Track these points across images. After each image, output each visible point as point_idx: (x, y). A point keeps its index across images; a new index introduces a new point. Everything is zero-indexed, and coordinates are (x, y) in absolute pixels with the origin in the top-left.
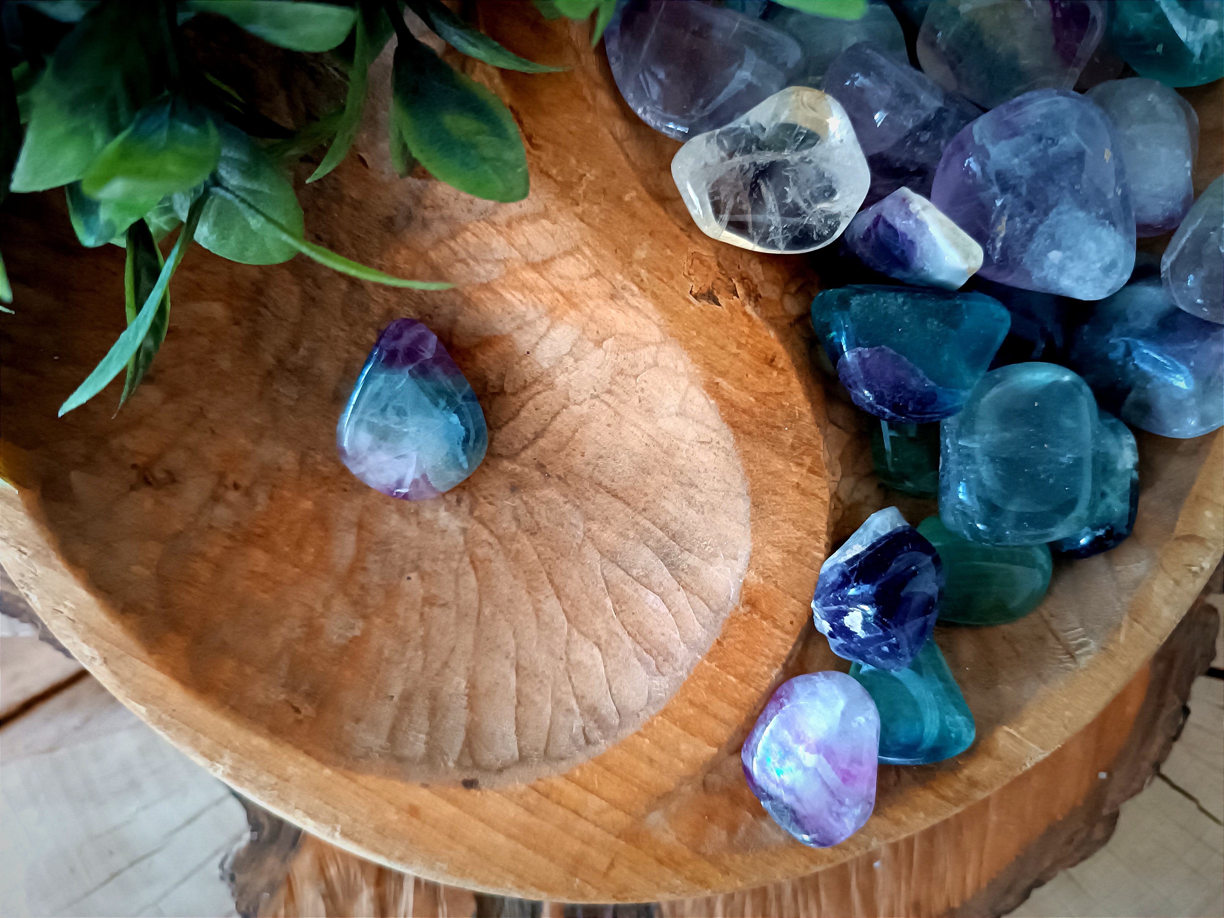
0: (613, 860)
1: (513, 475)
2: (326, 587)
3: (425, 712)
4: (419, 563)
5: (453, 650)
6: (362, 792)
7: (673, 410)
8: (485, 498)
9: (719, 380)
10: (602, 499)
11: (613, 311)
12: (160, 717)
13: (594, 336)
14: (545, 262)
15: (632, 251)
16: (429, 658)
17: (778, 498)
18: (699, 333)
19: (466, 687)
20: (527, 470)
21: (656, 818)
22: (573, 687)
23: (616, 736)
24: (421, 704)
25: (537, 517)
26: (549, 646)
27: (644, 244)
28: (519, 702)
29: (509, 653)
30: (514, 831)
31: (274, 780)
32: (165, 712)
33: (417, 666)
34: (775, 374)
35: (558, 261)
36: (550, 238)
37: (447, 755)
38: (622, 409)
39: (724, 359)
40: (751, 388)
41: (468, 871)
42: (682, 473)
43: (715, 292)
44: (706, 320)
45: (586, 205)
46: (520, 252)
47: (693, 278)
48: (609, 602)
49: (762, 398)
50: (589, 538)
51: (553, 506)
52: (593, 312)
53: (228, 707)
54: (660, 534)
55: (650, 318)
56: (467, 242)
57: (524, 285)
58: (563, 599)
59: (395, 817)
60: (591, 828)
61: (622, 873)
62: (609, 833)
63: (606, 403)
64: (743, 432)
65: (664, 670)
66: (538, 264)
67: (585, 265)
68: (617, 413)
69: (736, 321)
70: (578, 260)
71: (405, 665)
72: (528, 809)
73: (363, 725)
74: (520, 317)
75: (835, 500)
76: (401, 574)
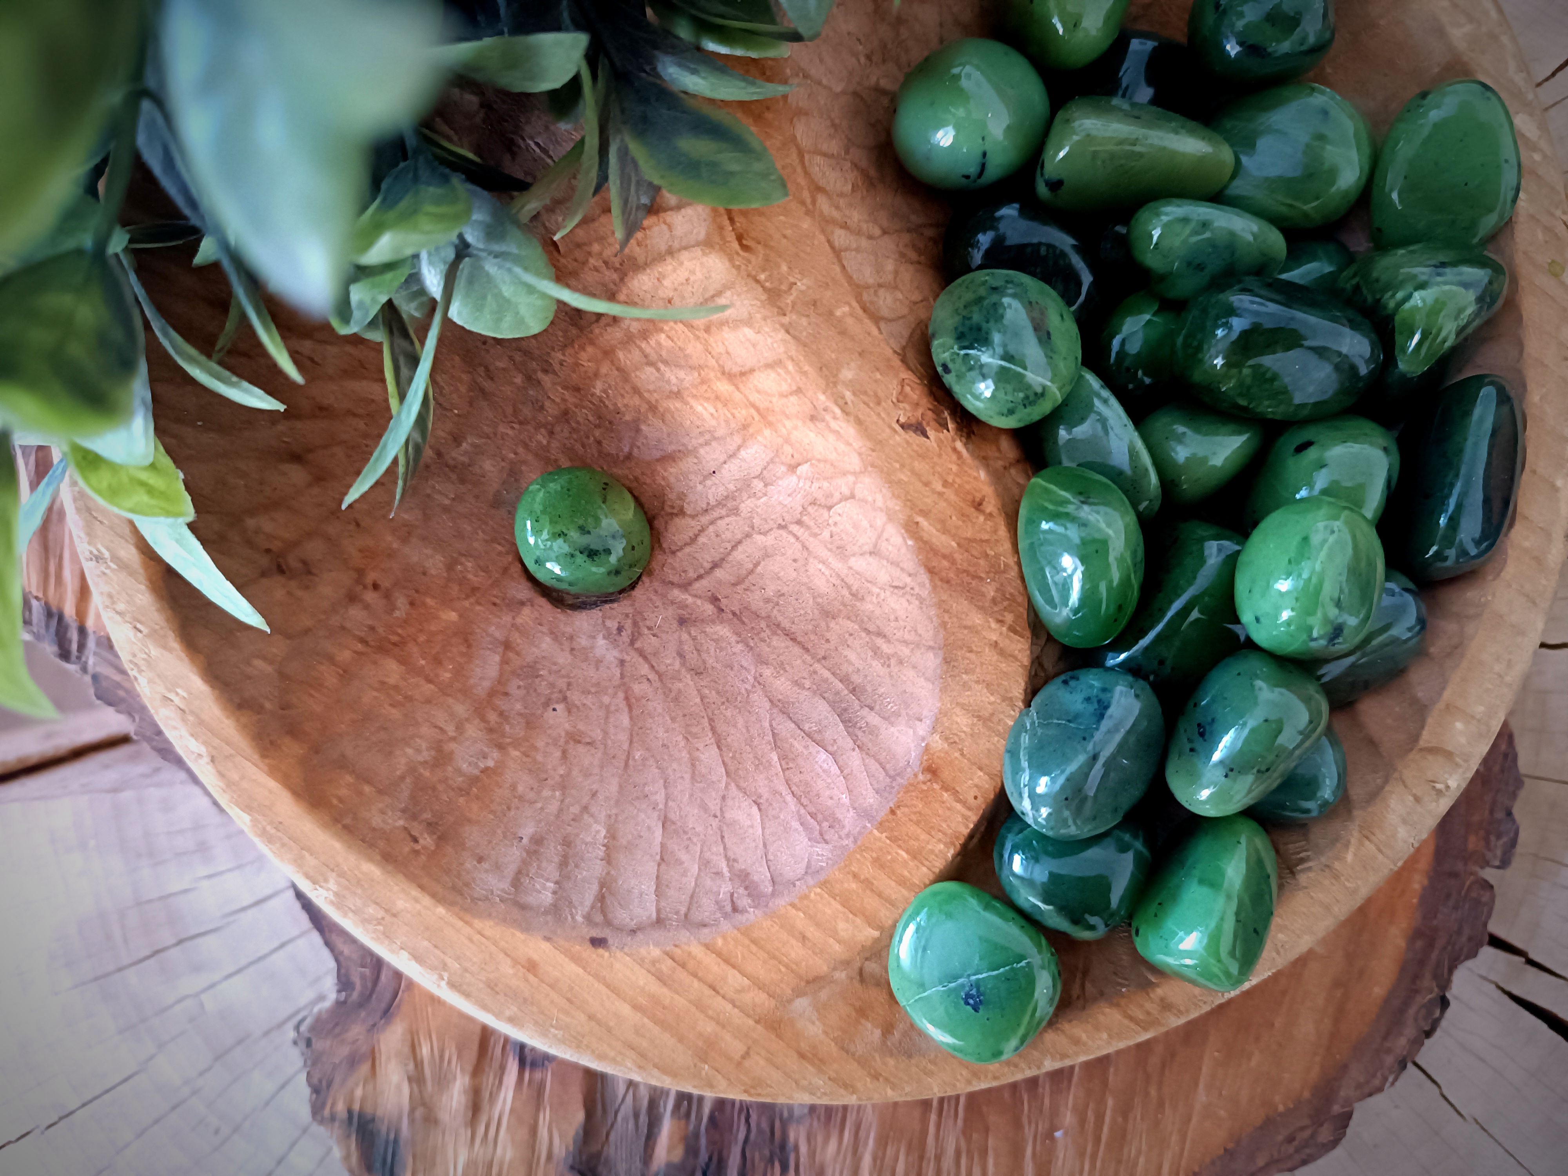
0: (749, 1048)
1: (683, 606)
2: (461, 709)
3: (556, 859)
4: (568, 694)
5: (594, 795)
6: (477, 937)
7: (866, 548)
8: (649, 628)
9: (919, 519)
10: (779, 642)
11: (812, 435)
12: (264, 829)
13: (789, 460)
14: (743, 374)
15: (838, 370)
16: (568, 800)
17: (972, 656)
18: (903, 466)
19: (605, 837)
20: (699, 602)
21: (802, 1004)
22: (725, 848)
23: (767, 906)
24: (552, 851)
25: (704, 656)
26: (702, 800)
27: (853, 364)
28: (662, 859)
29: (657, 804)
30: (642, 1001)
31: (381, 914)
32: (271, 823)
33: (553, 807)
34: (982, 518)
35: (756, 374)
36: (752, 349)
37: (576, 908)
38: (812, 543)
39: (928, 497)
40: (953, 531)
41: (585, 1042)
42: (870, 619)
43: (924, 423)
44: (912, 453)
45: (794, 317)
46: (717, 362)
47: (901, 405)
48: (774, 757)
49: (965, 544)
50: (760, 684)
51: (724, 645)
52: (789, 434)
53: (340, 826)
54: (840, 686)
55: (850, 445)
56: (659, 344)
57: (717, 398)
58: (724, 749)
59: (511, 971)
60: (729, 1007)
61: (758, 1065)
62: (748, 1016)
63: (795, 536)
64: (941, 580)
65: (827, 837)
66: (735, 376)
67: (785, 380)
68: (805, 547)
69: (944, 457)
70: (779, 374)
71: (539, 805)
72: (661, 978)
73: (486, 865)
74: (709, 431)
75: (1036, 664)
76: (546, 704)
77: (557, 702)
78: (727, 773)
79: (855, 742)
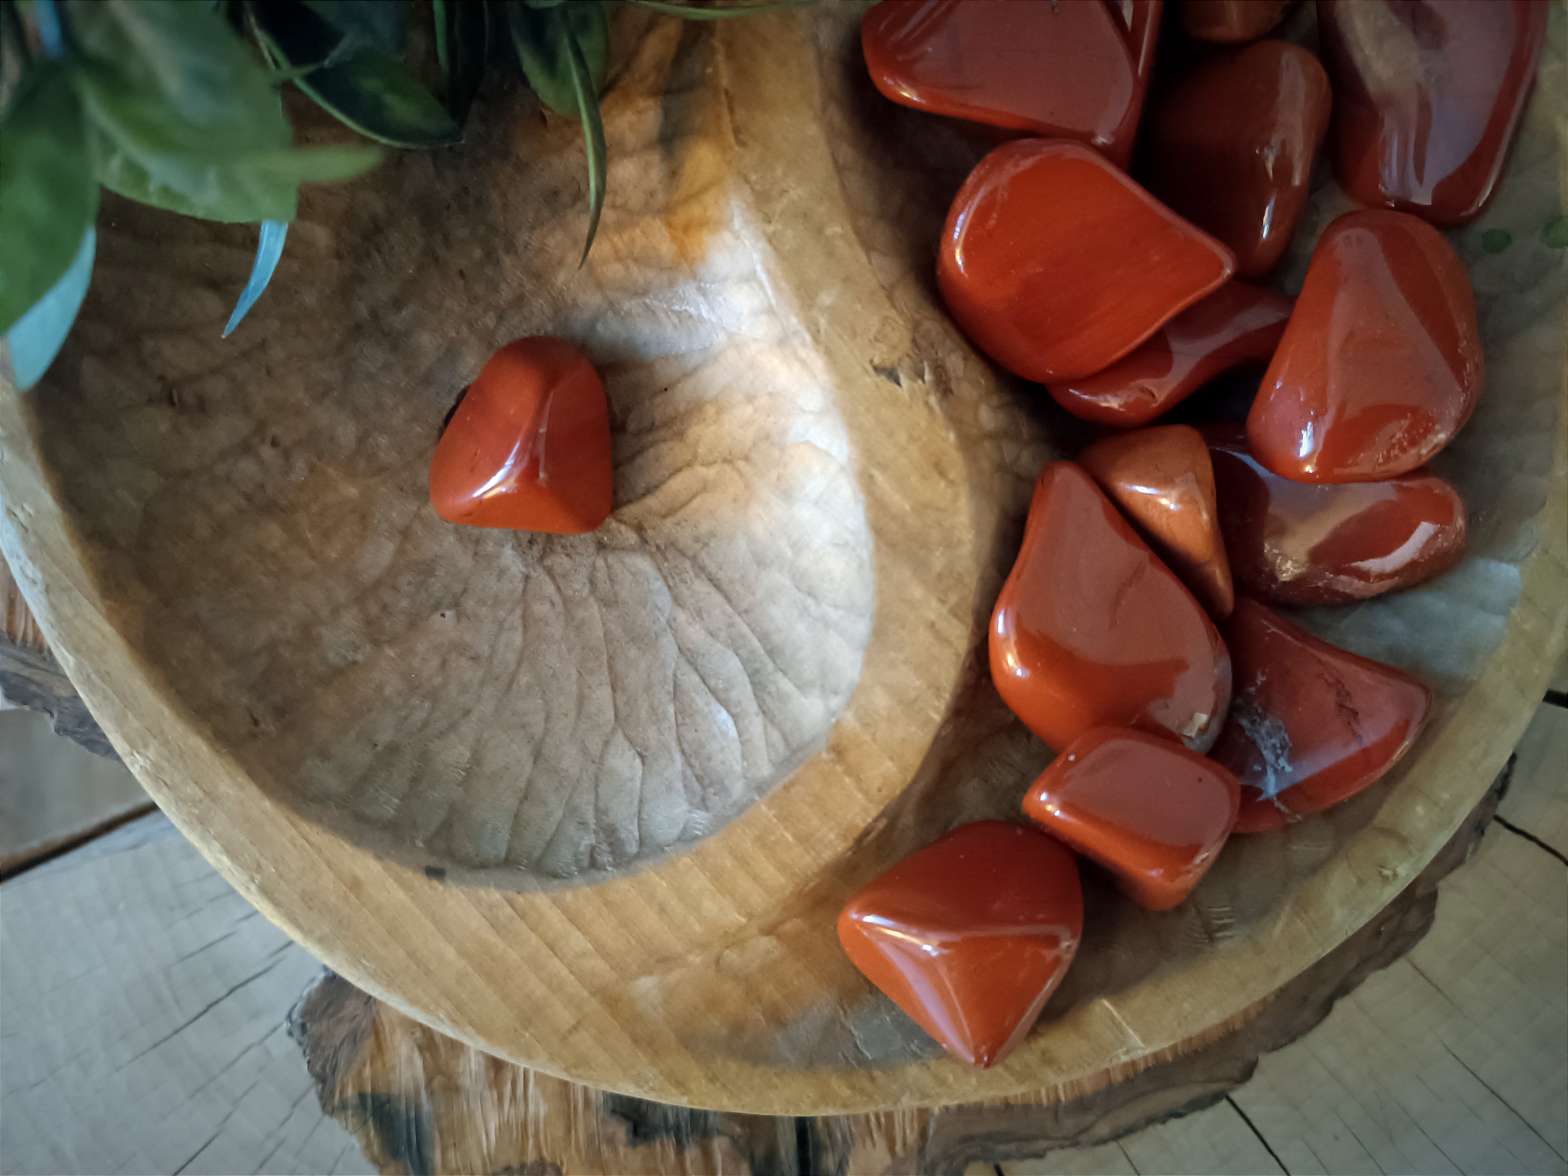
0: (579, 1022)
2: (341, 593)
3: (409, 774)
4: (461, 601)
5: (466, 713)
9: (876, 472)
12: (88, 676)
15: (817, 293)
16: (435, 714)
17: (904, 633)
18: (868, 410)
19: (468, 761)
20: (623, 529)
21: (647, 982)
22: (597, 798)
23: (628, 867)
24: (407, 764)
26: (583, 742)
27: (833, 290)
28: (525, 796)
29: (533, 737)
30: (470, 946)
32: (97, 672)
33: (418, 718)
37: (418, 830)
38: (755, 482)
39: (889, 449)
40: (909, 493)
41: (398, 982)
42: (804, 576)
43: (899, 370)
44: (879, 398)
45: (779, 226)
47: (878, 345)
48: (671, 710)
49: (920, 509)
50: (671, 627)
53: (174, 690)
54: (757, 644)
58: (619, 693)
59: (332, 887)
61: (585, 1043)
62: (585, 986)
63: (740, 473)
64: (887, 543)
65: (709, 804)
67: (758, 297)
68: (748, 487)
69: (915, 409)
70: (752, 290)
71: (403, 713)
72: (495, 925)
73: (328, 765)
74: (668, 344)
76: (437, 606)
77: (448, 608)
78: (616, 716)
79: (760, 706)
